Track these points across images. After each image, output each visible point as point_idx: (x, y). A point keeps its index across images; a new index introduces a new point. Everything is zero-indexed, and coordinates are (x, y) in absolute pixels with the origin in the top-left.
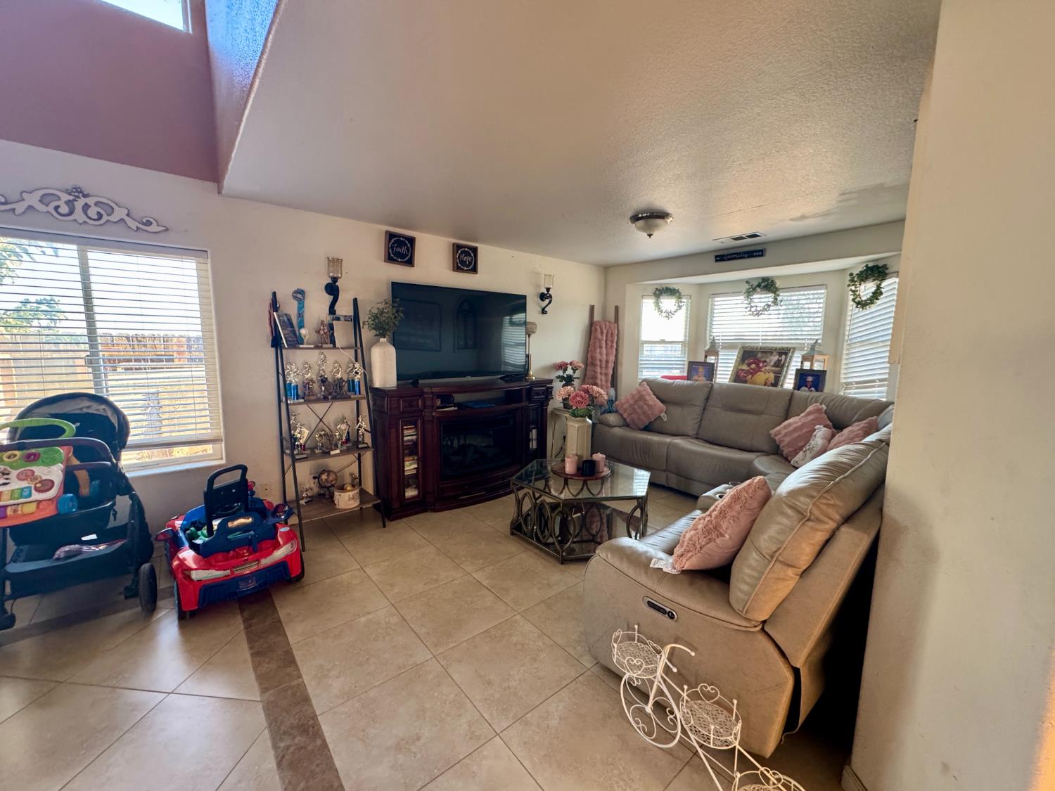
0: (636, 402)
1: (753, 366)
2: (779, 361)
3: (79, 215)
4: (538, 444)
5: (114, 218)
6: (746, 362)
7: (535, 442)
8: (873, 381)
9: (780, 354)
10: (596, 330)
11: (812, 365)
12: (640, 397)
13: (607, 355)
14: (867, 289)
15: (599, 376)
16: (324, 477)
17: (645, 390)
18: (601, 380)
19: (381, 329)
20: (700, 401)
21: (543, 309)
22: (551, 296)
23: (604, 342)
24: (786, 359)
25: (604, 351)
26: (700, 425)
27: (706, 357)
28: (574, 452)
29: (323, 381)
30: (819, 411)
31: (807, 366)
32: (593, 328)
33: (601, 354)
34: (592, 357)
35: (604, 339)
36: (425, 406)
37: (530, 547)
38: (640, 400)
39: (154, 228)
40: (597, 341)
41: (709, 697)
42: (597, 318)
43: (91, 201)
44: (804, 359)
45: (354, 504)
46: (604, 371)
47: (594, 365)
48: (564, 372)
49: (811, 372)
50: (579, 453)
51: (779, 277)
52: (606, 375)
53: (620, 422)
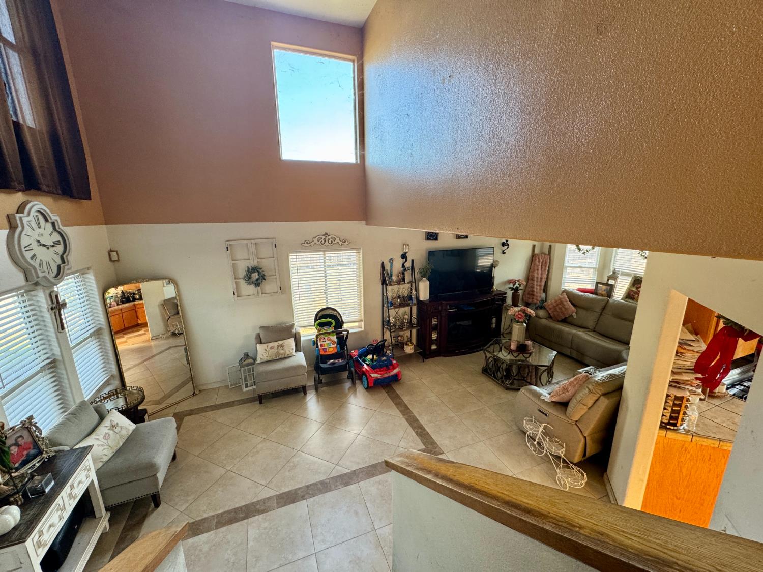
0: (557, 305)
3: (327, 243)
4: (496, 326)
5: (336, 242)
6: (636, 286)
7: (494, 325)
10: (536, 259)
12: (560, 302)
13: (542, 274)
15: (535, 286)
16: (399, 338)
17: (564, 298)
18: (537, 289)
19: (423, 273)
20: (598, 310)
21: (503, 251)
22: (508, 245)
23: (540, 267)
25: (540, 271)
26: (597, 324)
27: (608, 280)
28: (516, 340)
29: (399, 297)
32: (534, 259)
33: (538, 274)
34: (532, 276)
35: (541, 265)
36: (442, 309)
37: (491, 380)
38: (560, 304)
39: (347, 243)
40: (536, 266)
41: (556, 442)
42: (537, 251)
43: (330, 237)
45: (412, 351)
46: (539, 283)
47: (532, 280)
48: (514, 285)
50: (518, 340)
52: (540, 286)
53: (547, 315)
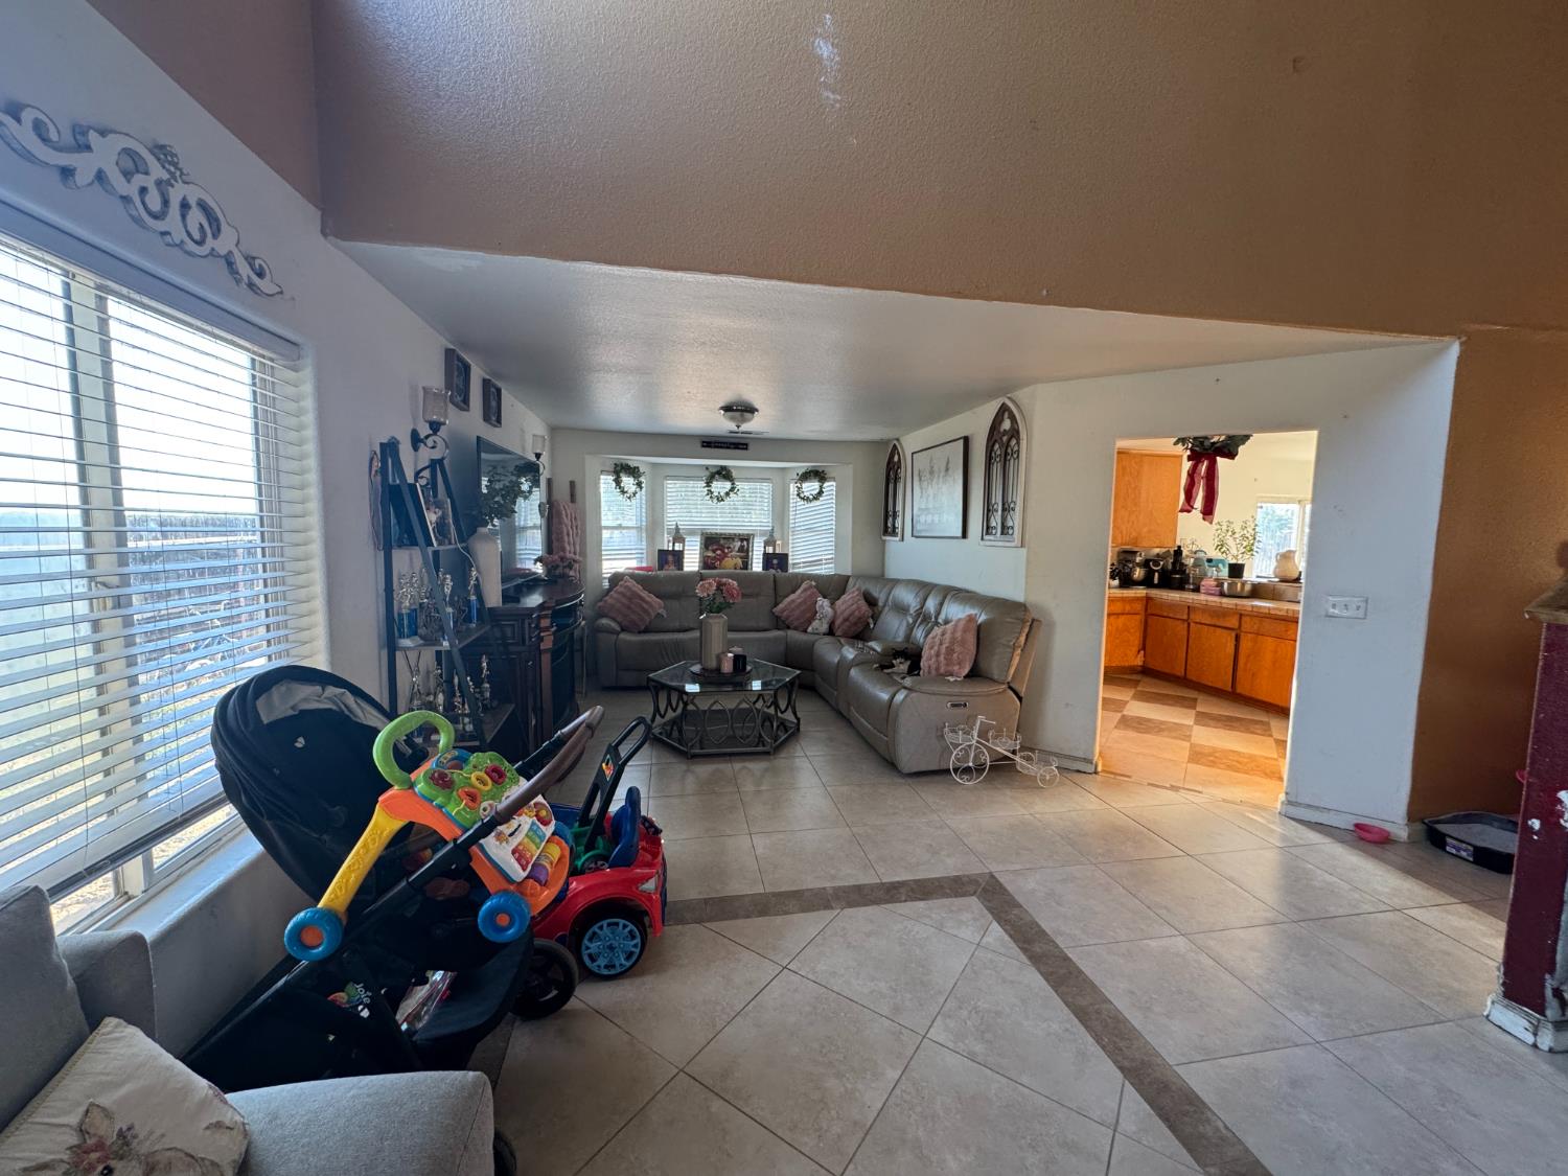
1: (719, 552)
2: (742, 547)
3: (175, 223)
5: (222, 247)
8: (821, 560)
9: (742, 540)
11: (774, 549)
13: (574, 544)
14: (811, 487)
23: (570, 528)
24: (748, 544)
25: (571, 539)
30: (811, 586)
31: (770, 550)
34: (560, 548)
39: (268, 285)
43: (191, 195)
44: (767, 544)
49: (774, 555)
51: (734, 467)
